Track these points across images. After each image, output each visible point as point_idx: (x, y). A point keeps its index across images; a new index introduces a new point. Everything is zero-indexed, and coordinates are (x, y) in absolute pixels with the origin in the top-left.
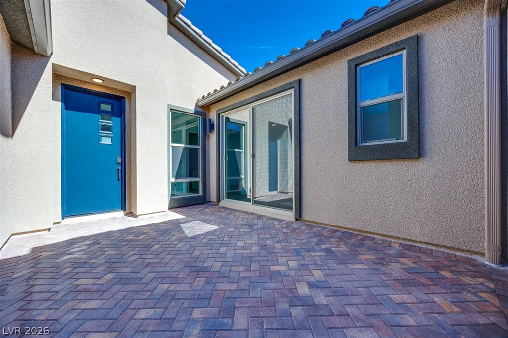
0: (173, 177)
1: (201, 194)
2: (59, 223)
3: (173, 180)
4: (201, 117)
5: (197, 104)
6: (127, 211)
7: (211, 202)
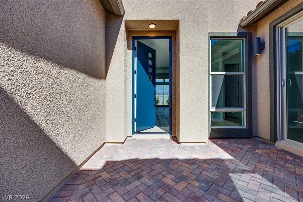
0: (213, 106)
1: (245, 126)
2: (131, 137)
3: (214, 109)
4: (244, 39)
5: (239, 25)
6: (172, 135)
7: (258, 137)
